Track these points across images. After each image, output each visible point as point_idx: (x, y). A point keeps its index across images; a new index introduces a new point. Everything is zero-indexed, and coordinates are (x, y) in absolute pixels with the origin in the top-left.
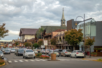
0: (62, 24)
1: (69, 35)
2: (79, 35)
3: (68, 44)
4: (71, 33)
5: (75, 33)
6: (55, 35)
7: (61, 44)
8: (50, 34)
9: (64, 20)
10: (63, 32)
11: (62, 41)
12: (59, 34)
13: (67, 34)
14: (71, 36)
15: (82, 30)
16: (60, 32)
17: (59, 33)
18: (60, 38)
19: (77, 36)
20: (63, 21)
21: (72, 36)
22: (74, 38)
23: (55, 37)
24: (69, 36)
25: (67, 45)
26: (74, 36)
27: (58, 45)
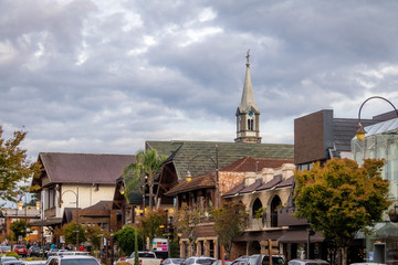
0: (243, 131)
1: (319, 188)
2: (369, 191)
3: (312, 233)
4: (330, 178)
5: (348, 179)
6: (228, 187)
7: (260, 233)
8: (206, 183)
9: (251, 114)
10: (271, 170)
11: (264, 217)
12: (250, 182)
13: (309, 185)
14: (329, 195)
15: (380, 164)
16: (252, 174)
17: (251, 178)
18: (257, 204)
19: (358, 195)
20: (248, 117)
21: (337, 192)
22: (345, 203)
23: (230, 199)
24: (318, 195)
25: (303, 236)
26: (345, 194)
27: (247, 238)
